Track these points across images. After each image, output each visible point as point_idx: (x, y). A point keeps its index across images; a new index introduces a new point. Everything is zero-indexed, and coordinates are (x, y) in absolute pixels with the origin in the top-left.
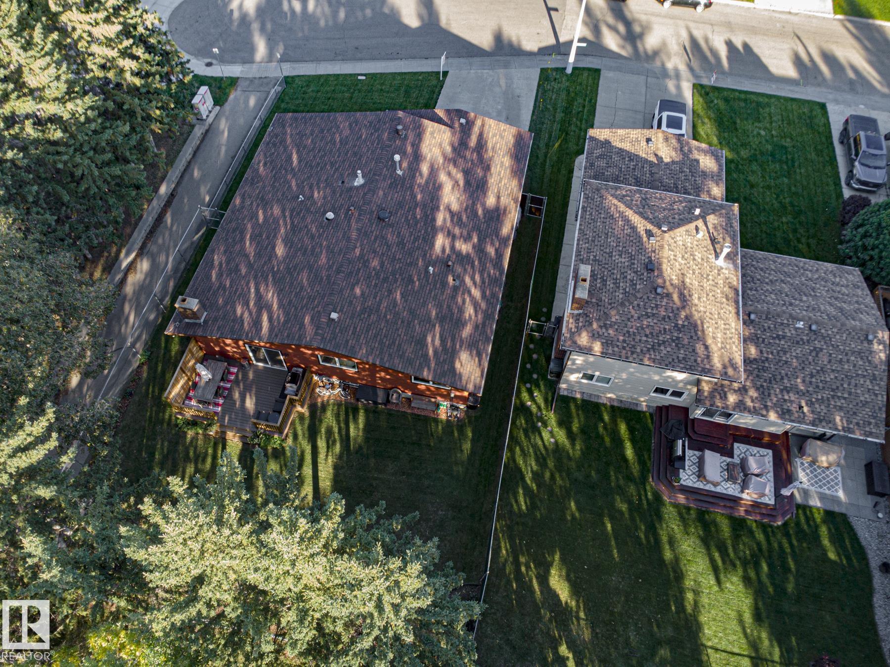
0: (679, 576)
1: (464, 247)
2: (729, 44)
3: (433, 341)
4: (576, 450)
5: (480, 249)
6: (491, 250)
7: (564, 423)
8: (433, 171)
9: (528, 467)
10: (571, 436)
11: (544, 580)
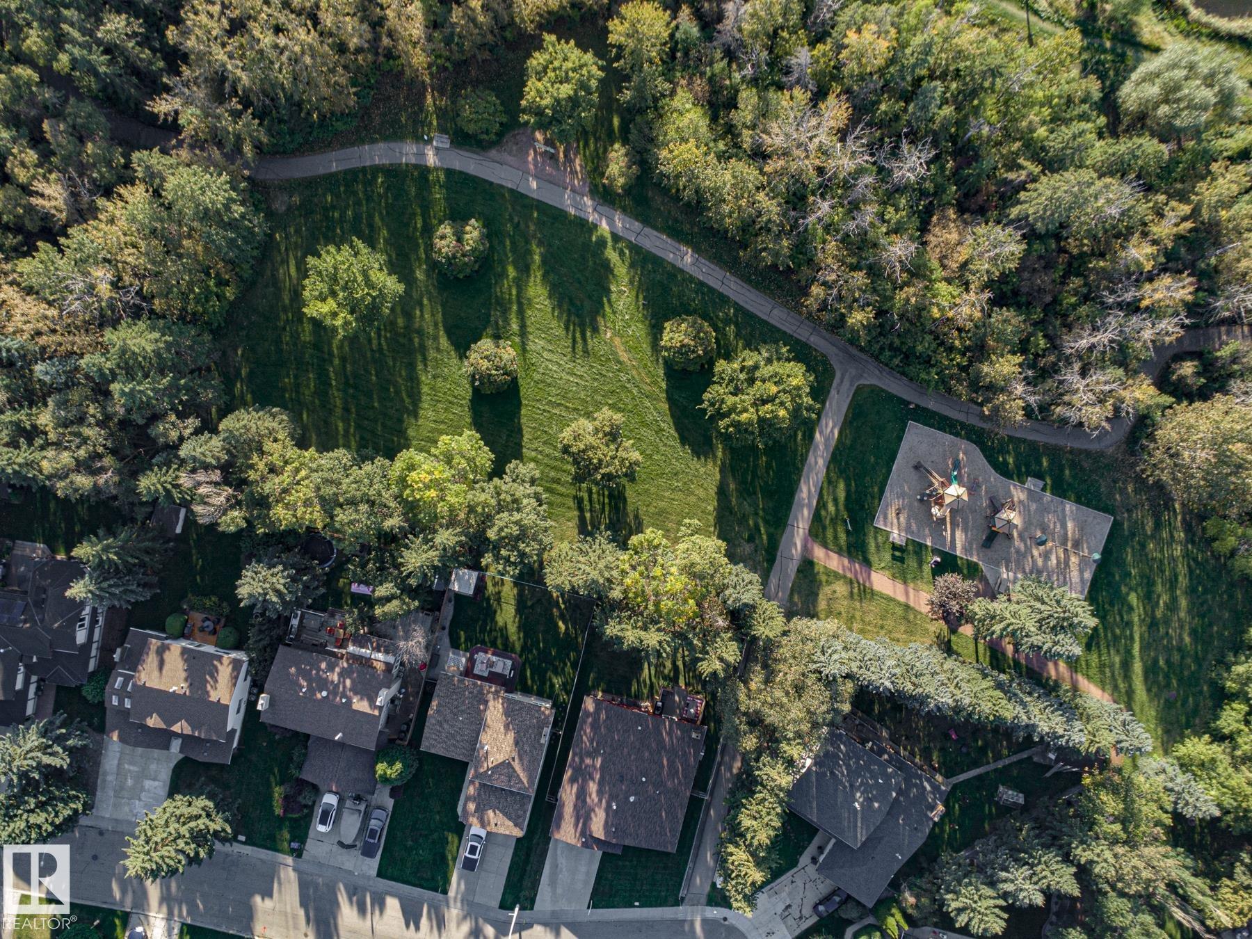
0: (519, 628)
1: (588, 761)
2: (417, 928)
3: (603, 716)
4: (549, 674)
5: (582, 761)
6: (577, 759)
7: (552, 686)
8: (600, 801)
9: (568, 669)
10: (550, 680)
11: (567, 629)
